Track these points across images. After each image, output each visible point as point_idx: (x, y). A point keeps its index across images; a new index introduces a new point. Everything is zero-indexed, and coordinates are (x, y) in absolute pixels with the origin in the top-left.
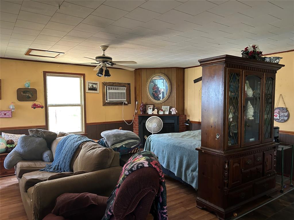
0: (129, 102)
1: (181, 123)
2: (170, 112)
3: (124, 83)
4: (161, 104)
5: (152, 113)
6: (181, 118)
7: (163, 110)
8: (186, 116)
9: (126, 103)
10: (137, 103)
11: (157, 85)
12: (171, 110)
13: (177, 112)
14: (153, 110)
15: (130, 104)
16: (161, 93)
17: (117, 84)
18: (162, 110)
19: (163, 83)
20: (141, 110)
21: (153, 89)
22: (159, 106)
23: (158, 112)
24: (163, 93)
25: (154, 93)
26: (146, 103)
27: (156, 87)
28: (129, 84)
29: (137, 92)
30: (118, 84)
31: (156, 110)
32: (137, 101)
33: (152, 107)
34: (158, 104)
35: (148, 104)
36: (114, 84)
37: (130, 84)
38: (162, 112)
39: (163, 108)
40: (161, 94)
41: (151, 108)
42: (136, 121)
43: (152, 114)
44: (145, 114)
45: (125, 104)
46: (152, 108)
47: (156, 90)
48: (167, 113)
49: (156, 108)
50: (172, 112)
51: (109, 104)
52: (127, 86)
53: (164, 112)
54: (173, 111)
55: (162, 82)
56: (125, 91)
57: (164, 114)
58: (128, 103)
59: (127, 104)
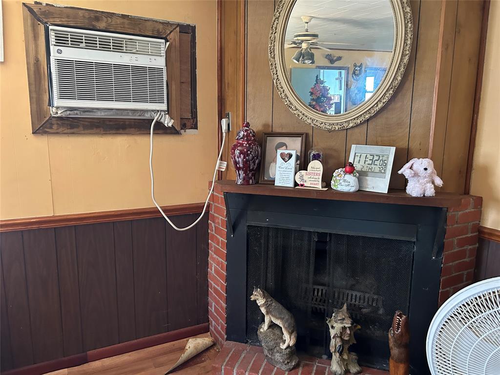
0: (189, 121)
1: (455, 240)
2: (398, 183)
3: (163, 23)
4: (347, 134)
5: (296, 184)
6: (456, 215)
7: (358, 167)
8: (479, 202)
9: (168, 122)
10: (224, 127)
11: (322, 82)
12: (405, 171)
13: (439, 182)
14: (303, 165)
15: (196, 127)
16: (332, 104)
17: (119, 21)
18: (351, 170)
19: (338, 81)
20: (236, 163)
21: (312, 94)
22: (336, 143)
23: (327, 179)
24: (338, 105)
25: (314, 103)
26: (266, 126)
27: (319, 86)
28: (188, 30)
29: (229, 69)
30: (126, 21)
31: (316, 166)
32: (227, 116)
33: (295, 146)
34: (330, 131)
35: (277, 130)
36: (97, 19)
37: (193, 29)
38: (349, 177)
39: (358, 154)
40: (333, 109)
41: (290, 156)
42: (218, 210)
43: (291, 185)
44: (257, 183)
45: (160, 128)
46: (294, 153)
47: (319, 94)
48: (380, 185)
49: (316, 157)
50: (406, 181)
51: (72, 127)
52: (175, 36)
53: (362, 176)
54: (416, 175)
55: (337, 79)
56: (160, 62)
57: (360, 192)
58: (184, 127)
59: (172, 131)
